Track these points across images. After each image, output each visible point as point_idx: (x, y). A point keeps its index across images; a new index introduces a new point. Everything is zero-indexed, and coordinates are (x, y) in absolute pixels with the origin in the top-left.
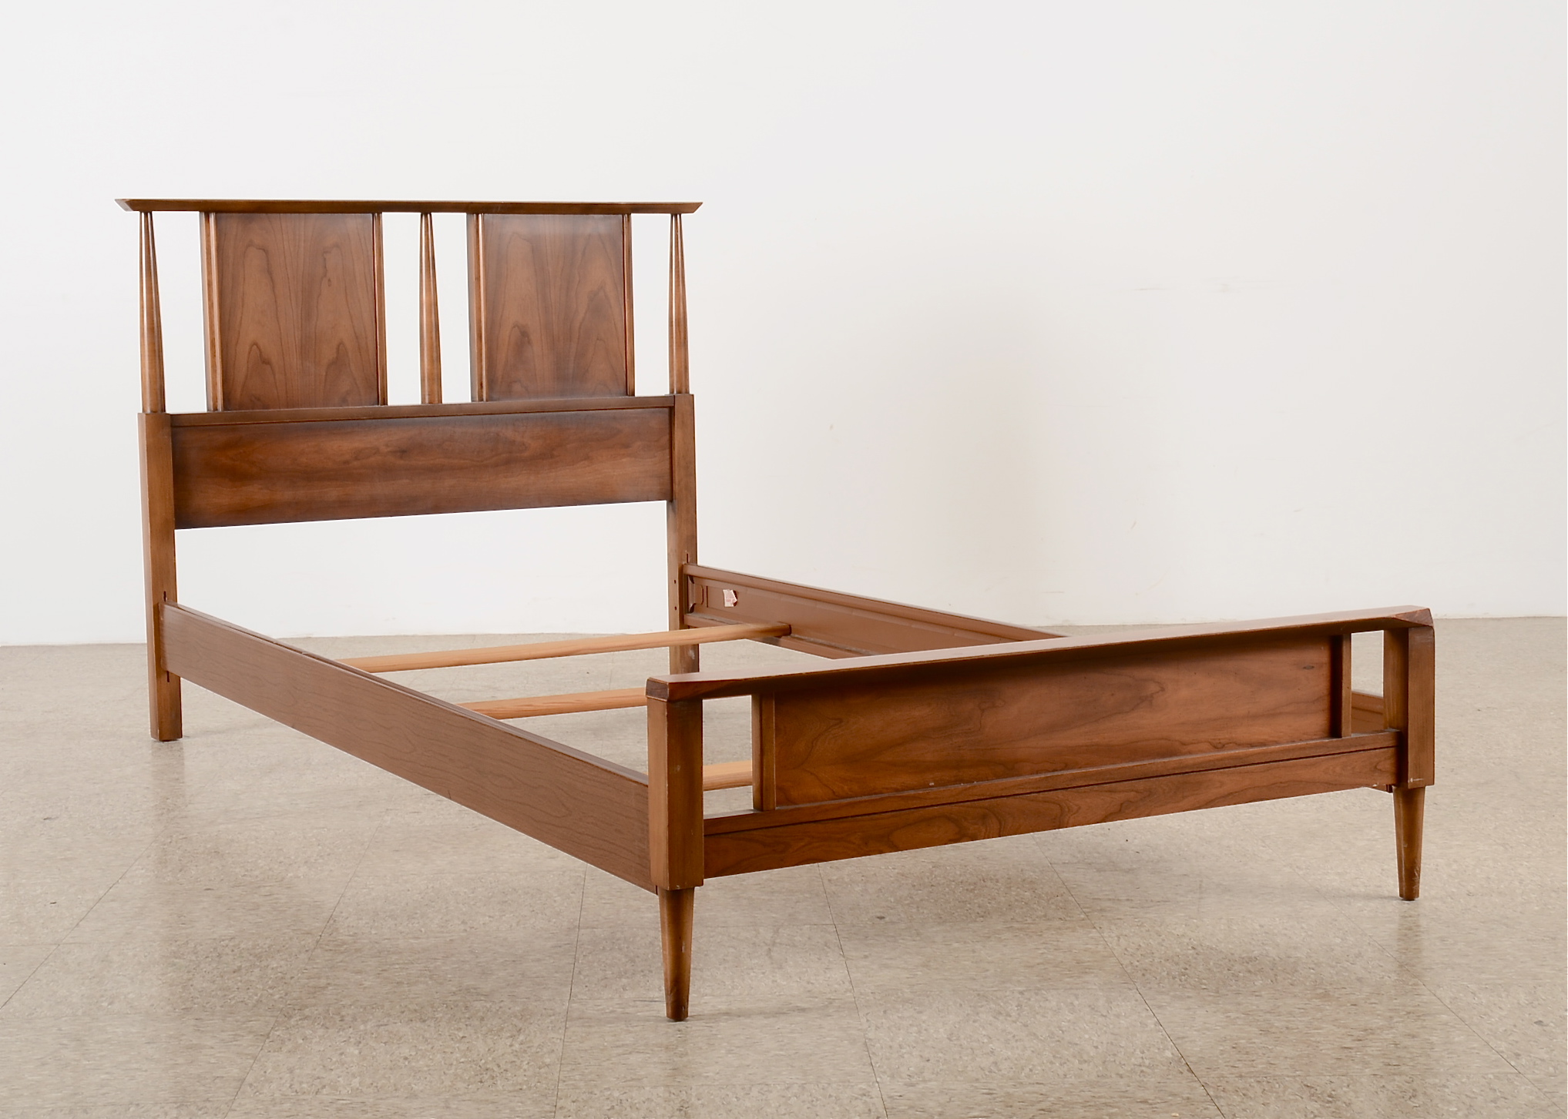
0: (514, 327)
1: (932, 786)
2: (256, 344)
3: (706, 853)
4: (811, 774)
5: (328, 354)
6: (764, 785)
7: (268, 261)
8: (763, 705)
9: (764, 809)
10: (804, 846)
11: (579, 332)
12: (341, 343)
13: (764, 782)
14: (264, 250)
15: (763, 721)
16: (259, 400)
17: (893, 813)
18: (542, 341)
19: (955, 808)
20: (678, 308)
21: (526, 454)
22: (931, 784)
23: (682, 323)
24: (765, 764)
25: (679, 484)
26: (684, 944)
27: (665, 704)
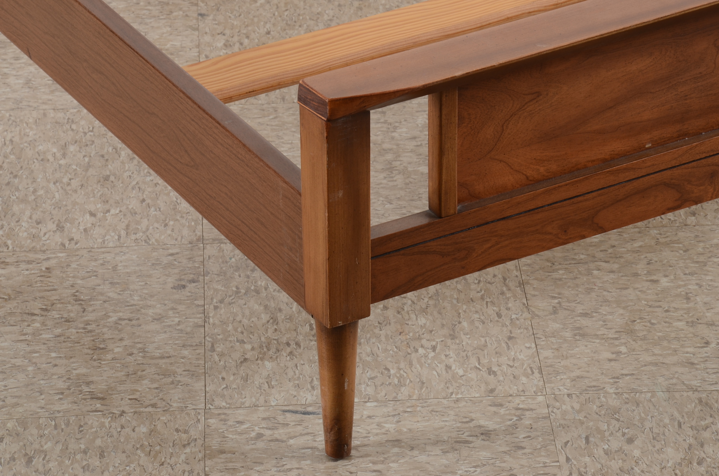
1: (649, 148)
3: (374, 276)
4: (501, 161)
6: (443, 189)
8: (444, 99)
9: (443, 215)
10: (490, 247)
13: (443, 186)
15: (444, 117)
17: (600, 192)
19: (676, 172)
22: (647, 146)
24: (444, 165)
26: (346, 380)
27: (324, 123)
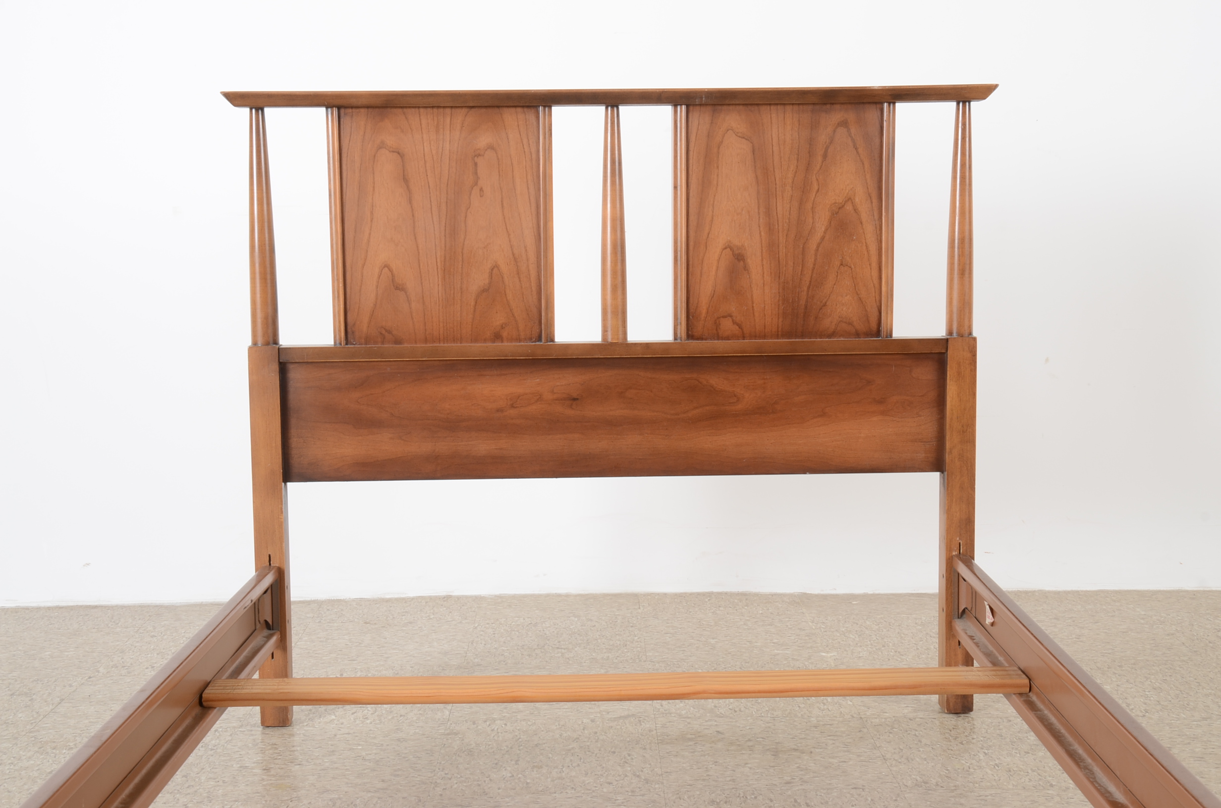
0: (726, 248)
2: (386, 266)
5: (478, 280)
7: (403, 166)
11: (816, 255)
12: (496, 266)
14: (399, 153)
16: (389, 332)
18: (763, 265)
20: (962, 223)
21: (739, 407)
23: (967, 240)
25: (951, 452)
